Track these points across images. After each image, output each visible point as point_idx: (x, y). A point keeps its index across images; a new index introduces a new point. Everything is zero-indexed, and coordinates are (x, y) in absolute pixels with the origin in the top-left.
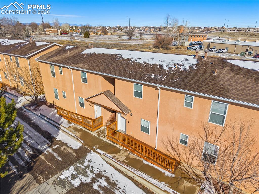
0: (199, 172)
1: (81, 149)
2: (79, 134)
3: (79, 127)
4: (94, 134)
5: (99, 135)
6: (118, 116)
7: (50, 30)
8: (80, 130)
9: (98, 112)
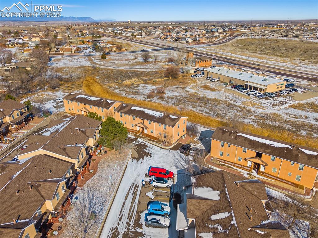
0: (163, 140)
1: (135, 138)
2: (133, 135)
3: (133, 133)
4: (138, 134)
5: (139, 135)
6: (145, 129)
7: (63, 49)
8: (133, 134)
9: (138, 128)
